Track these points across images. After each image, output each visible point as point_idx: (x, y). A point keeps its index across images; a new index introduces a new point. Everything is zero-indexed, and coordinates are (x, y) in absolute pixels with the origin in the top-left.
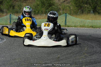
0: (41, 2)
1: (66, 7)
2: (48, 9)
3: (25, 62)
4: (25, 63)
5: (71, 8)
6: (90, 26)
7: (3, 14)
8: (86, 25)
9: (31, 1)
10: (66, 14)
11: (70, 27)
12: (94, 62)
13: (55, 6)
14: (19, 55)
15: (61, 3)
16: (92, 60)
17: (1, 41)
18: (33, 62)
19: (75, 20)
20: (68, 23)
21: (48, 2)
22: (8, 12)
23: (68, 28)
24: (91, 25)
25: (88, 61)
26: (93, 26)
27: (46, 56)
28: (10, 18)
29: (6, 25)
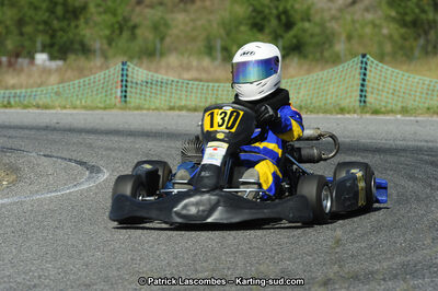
0: (253, 5)
1: (363, 27)
2: (282, 37)
7: (92, 64)
9: (208, 4)
10: (364, 56)
11: (384, 113)
13: (315, 24)
15: (341, 10)
17: (89, 178)
18: (229, 269)
19: (404, 82)
20: (374, 96)
21: (281, 8)
23: (374, 117)
27: (285, 240)
28: (125, 78)
29: (105, 108)
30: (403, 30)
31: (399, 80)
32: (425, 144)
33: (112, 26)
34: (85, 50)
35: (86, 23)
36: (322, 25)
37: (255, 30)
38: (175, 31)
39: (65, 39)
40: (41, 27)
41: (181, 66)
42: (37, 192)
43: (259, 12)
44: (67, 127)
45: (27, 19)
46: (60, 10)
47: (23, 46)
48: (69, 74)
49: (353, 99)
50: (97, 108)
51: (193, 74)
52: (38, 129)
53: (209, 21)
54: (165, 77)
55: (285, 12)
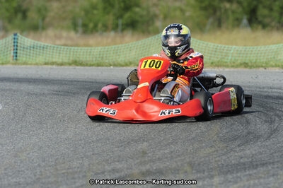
3: (58, 167)
4: (57, 170)
5: (188, 14)
6: (239, 62)
8: (229, 61)
12: (251, 162)
16: (246, 157)
22: (9, 27)
24: (244, 61)
25: (233, 162)
26: (247, 64)
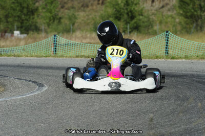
0: (116, 8)
1: (167, 18)
2: (129, 23)
7: (40, 36)
9: (95, 7)
10: (167, 32)
11: (177, 58)
13: (145, 17)
14: (76, 117)
15: (156, 10)
17: (38, 89)
19: (186, 44)
20: (172, 50)
21: (129, 10)
23: (173, 60)
27: (130, 118)
28: (55, 42)
29: (46, 57)
30: (186, 20)
31: (184, 43)
32: (196, 73)
33: (50, 18)
34: (37, 29)
35: (38, 17)
36: (148, 17)
37: (117, 20)
38: (79, 20)
39: (28, 24)
40: (16, 19)
41: (82, 36)
42: (14, 95)
43: (119, 11)
44: (28, 65)
45: (10, 15)
46: (25, 11)
47: (8, 27)
48: (30, 40)
49: (162, 52)
50: (42, 56)
51: (88, 40)
52: (14, 66)
53: (95, 15)
54: (74, 42)
55: (131, 11)
